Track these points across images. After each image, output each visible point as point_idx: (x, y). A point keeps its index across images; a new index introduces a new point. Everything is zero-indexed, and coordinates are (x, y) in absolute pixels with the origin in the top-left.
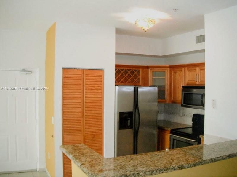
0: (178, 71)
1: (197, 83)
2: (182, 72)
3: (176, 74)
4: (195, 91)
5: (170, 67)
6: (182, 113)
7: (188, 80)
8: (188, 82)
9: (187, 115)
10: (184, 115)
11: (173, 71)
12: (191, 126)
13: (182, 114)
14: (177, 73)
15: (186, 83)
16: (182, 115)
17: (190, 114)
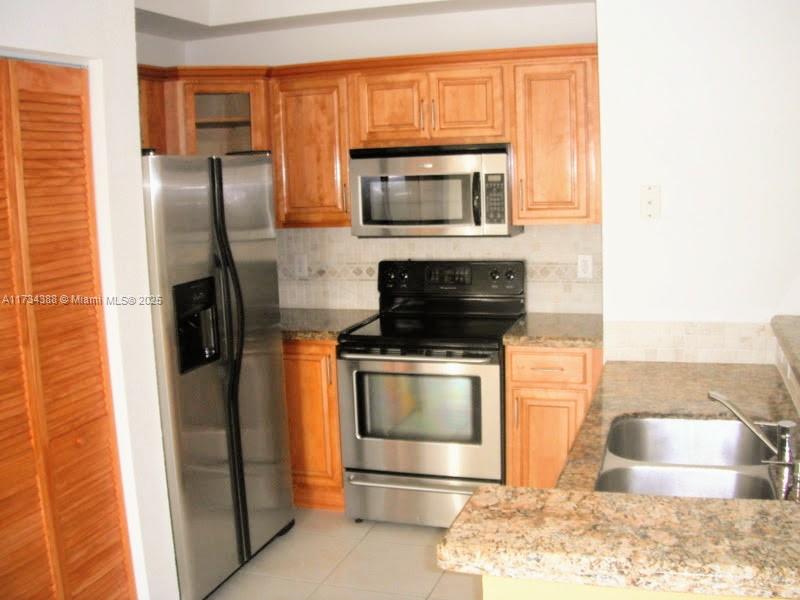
0: (312, 91)
1: (425, 134)
2: (335, 93)
3: (300, 102)
4: (430, 166)
5: (269, 73)
6: (306, 267)
7: (374, 126)
8: (370, 133)
9: (334, 273)
10: (321, 273)
11: (282, 91)
12: (372, 311)
13: (310, 270)
14: (310, 99)
15: (364, 137)
16: (306, 273)
17: (348, 264)
